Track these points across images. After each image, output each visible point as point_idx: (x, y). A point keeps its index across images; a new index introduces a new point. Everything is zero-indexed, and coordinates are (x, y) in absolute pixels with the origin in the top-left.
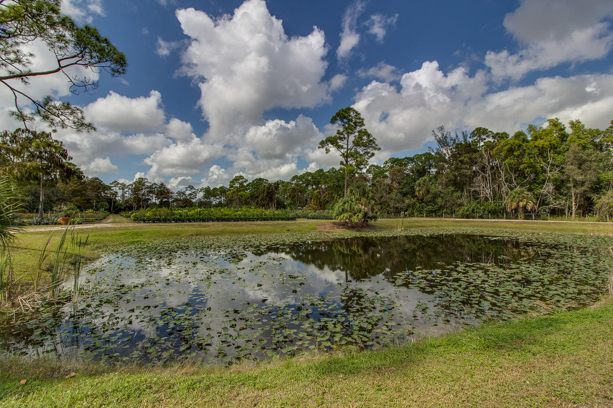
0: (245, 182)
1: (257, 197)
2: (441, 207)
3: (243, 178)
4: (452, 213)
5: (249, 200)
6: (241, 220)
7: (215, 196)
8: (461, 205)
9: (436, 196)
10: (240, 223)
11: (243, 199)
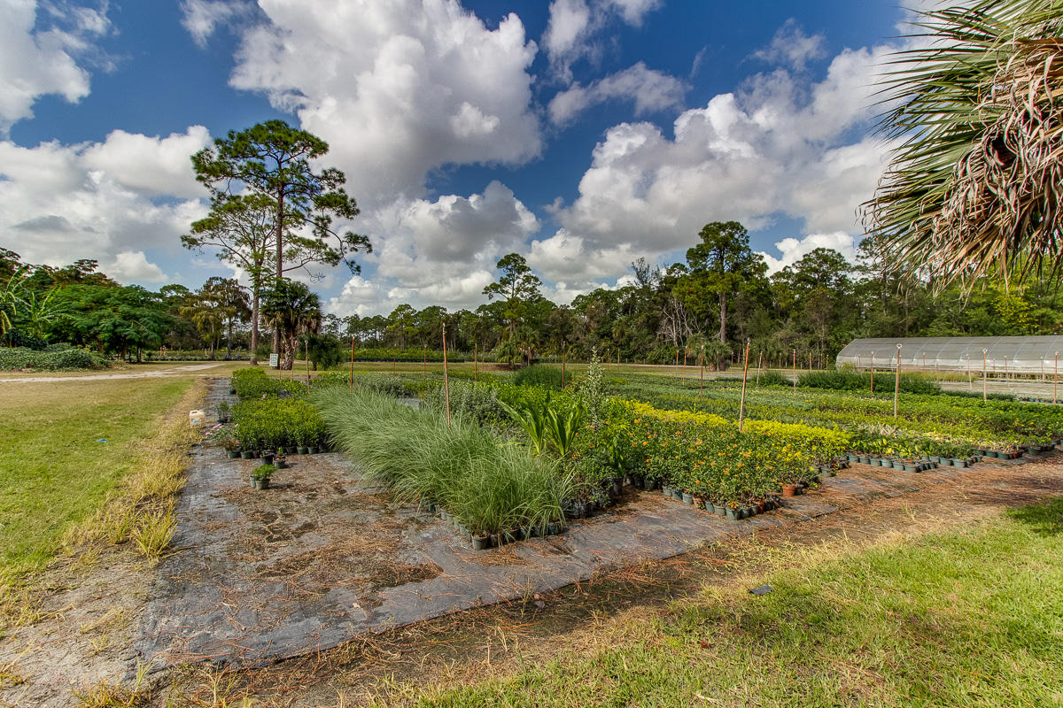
0: (412, 312)
1: (429, 333)
2: (635, 352)
3: (410, 308)
4: (643, 359)
5: (418, 337)
6: (408, 360)
7: (366, 330)
8: (651, 349)
9: (630, 338)
10: (407, 363)
11: (409, 335)
